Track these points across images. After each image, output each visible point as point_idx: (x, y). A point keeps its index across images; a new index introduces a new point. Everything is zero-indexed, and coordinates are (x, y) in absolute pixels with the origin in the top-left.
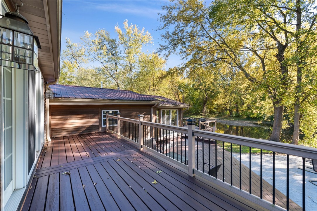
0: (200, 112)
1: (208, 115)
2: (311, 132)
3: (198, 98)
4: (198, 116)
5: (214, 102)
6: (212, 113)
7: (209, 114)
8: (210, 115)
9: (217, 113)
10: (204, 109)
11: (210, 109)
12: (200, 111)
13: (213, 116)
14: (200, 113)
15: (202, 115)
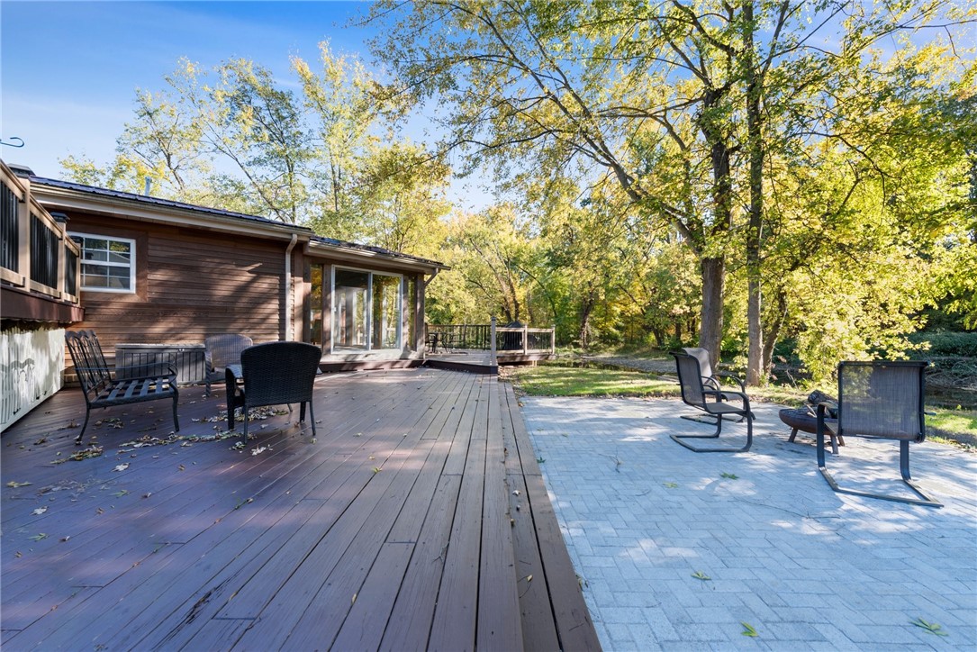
0: (572, 336)
1: (595, 345)
2: (827, 367)
3: (567, 294)
4: (566, 348)
5: (615, 308)
6: (607, 339)
7: (601, 342)
8: (602, 345)
9: (623, 340)
10: (585, 329)
11: (603, 330)
12: (572, 333)
13: (610, 349)
14: (574, 339)
15: (577, 345)
